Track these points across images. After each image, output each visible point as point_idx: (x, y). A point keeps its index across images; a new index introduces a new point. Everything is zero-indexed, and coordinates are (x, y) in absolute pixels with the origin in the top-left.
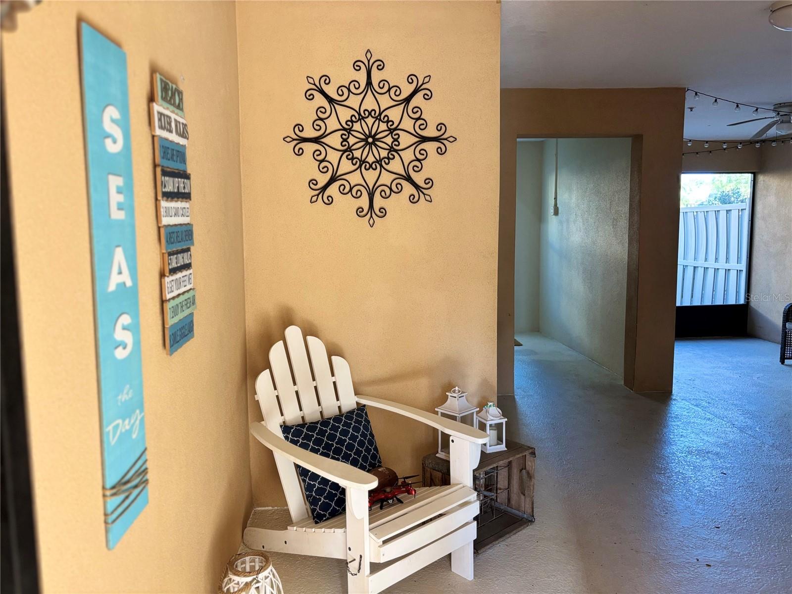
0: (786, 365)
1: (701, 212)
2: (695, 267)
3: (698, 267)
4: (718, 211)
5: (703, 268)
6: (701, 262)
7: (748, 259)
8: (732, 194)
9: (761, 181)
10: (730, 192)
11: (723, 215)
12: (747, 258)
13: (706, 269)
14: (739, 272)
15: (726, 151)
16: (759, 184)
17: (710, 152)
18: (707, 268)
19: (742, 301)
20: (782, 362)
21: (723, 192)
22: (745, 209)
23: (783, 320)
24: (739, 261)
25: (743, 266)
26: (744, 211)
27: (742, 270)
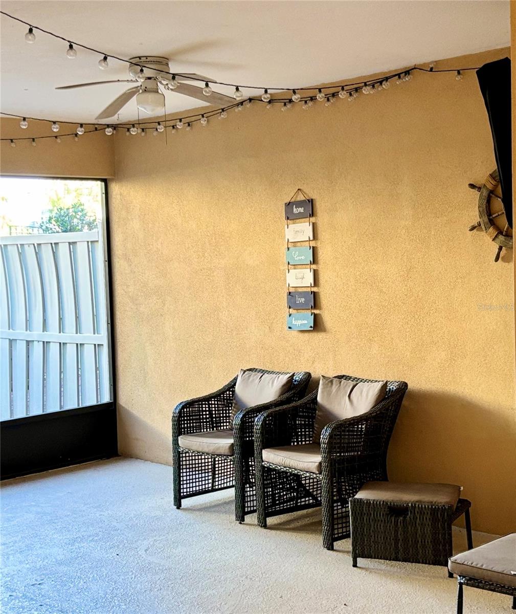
0: (185, 509)
1: (29, 245)
2: (28, 342)
3: (33, 341)
4: (56, 244)
5: (42, 343)
6: (36, 333)
7: (110, 325)
8: (74, 214)
9: (116, 195)
10: (71, 210)
11: (63, 250)
12: (108, 323)
13: (46, 344)
14: (98, 347)
15: (59, 140)
16: (114, 200)
17: (33, 140)
18: (48, 342)
19: (106, 398)
20: (178, 505)
21: (61, 209)
22: (97, 241)
23: (173, 433)
24: (96, 330)
25: (103, 337)
26: (96, 243)
27: (102, 345)
